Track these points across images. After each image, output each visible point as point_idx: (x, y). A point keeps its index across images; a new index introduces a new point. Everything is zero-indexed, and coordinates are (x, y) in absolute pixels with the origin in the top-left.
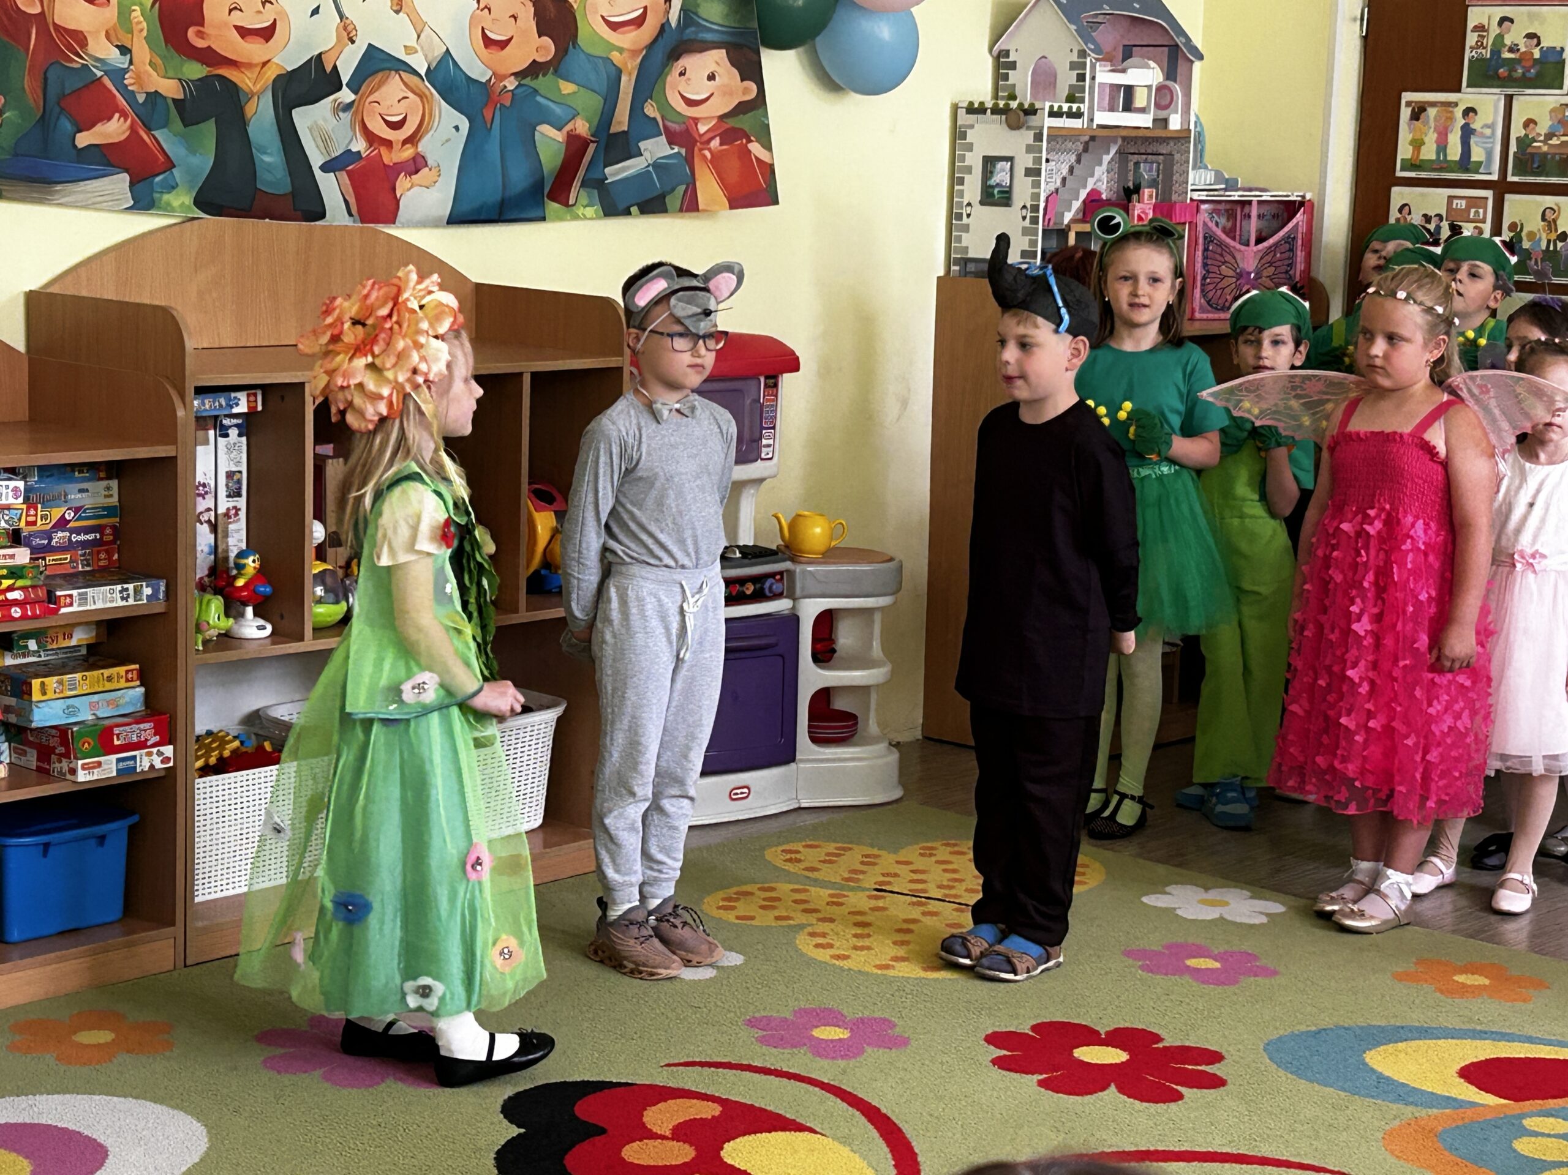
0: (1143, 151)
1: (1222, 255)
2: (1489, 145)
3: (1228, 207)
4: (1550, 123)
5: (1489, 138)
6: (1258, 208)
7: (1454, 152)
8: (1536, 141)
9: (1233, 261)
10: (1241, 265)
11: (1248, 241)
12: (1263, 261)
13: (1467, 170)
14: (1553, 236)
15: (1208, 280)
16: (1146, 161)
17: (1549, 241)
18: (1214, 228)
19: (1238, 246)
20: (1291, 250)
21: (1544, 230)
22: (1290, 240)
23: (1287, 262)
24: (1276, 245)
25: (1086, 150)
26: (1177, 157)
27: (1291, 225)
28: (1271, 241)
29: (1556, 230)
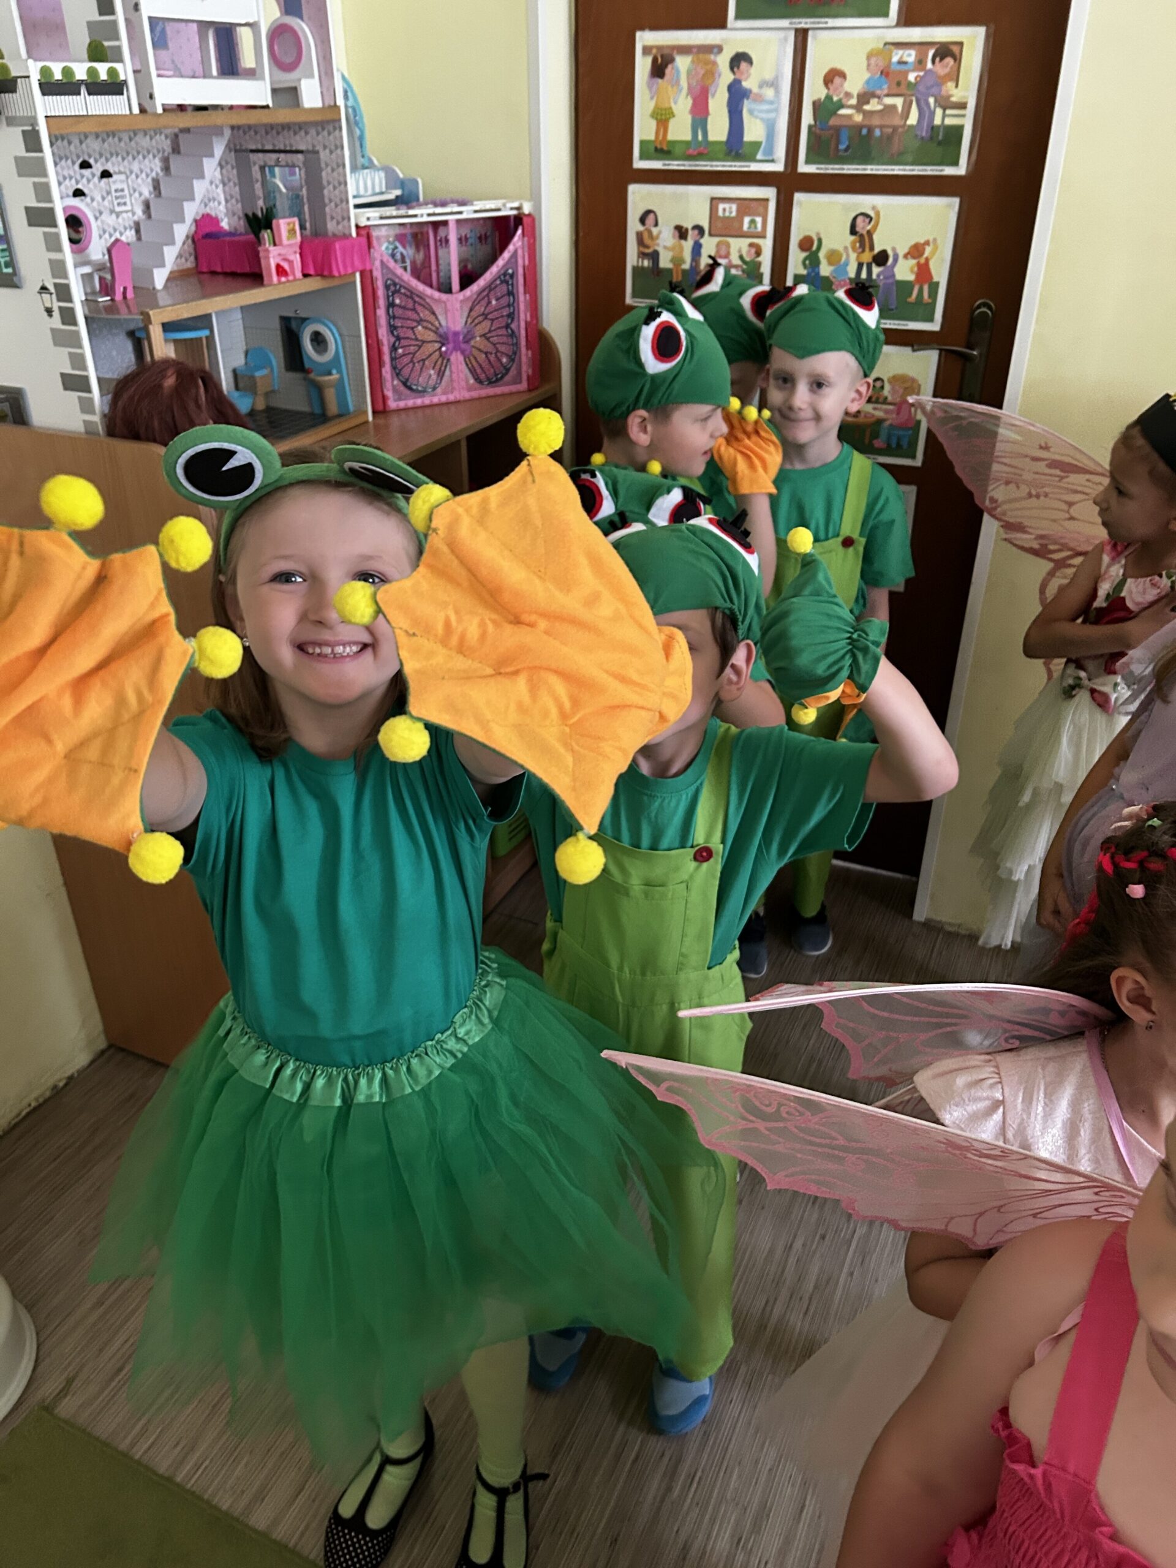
0: (269, 147)
1: (414, 310)
2: (772, 115)
3: (415, 230)
4: (867, 76)
5: (771, 103)
6: (458, 229)
7: (718, 129)
8: (842, 106)
9: (432, 318)
10: (443, 323)
11: (450, 284)
12: (474, 314)
13: (738, 157)
14: (867, 257)
15: (400, 351)
16: (278, 163)
17: (860, 266)
18: (399, 271)
19: (437, 295)
20: (510, 293)
21: (854, 249)
22: (506, 278)
23: (505, 312)
24: (490, 288)
25: (176, 150)
26: (324, 155)
27: (506, 255)
28: (482, 282)
29: (872, 248)
